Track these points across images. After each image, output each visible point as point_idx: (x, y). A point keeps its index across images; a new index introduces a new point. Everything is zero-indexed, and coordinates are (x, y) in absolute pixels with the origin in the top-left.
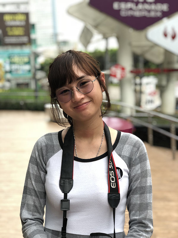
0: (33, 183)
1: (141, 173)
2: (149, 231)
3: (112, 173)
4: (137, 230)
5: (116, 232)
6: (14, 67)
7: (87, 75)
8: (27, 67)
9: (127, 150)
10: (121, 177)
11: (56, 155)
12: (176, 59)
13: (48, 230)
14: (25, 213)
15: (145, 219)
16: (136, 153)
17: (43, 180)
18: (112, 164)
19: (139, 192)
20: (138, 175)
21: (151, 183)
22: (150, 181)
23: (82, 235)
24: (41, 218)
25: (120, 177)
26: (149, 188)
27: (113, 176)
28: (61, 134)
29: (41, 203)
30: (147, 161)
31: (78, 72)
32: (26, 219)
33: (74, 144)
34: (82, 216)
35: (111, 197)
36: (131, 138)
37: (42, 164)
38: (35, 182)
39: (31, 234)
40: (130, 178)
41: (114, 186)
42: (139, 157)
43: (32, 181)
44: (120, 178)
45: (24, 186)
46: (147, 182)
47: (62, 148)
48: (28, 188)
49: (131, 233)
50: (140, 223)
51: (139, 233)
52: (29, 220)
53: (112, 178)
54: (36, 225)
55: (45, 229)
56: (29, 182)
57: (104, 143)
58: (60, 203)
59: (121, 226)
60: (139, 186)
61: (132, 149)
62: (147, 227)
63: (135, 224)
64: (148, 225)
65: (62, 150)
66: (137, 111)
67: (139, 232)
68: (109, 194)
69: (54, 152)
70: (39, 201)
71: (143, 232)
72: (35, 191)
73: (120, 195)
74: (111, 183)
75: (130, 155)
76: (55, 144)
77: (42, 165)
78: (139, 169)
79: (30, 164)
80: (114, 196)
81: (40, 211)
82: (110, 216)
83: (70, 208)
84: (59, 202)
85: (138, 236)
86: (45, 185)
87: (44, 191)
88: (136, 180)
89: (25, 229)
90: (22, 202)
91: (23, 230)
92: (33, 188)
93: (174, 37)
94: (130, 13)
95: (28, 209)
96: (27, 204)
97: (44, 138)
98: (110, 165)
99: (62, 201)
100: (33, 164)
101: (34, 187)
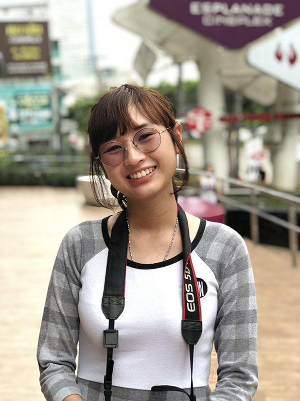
0: (59, 302)
1: (239, 288)
2: (250, 385)
3: (190, 287)
4: (231, 382)
5: (194, 386)
6: (24, 114)
7: (152, 123)
8: (46, 114)
9: (215, 250)
10: (205, 294)
11: (97, 256)
12: (296, 96)
13: (83, 381)
14: (44, 352)
15: (244, 365)
16: (230, 255)
17: (75, 298)
18: (189, 272)
19: (235, 321)
20: (234, 291)
21: (254, 306)
22: (253, 303)
23: (138, 390)
24: (72, 361)
25: (203, 295)
26: (252, 315)
27: (190, 292)
28: (107, 223)
29: (72, 335)
30: (249, 269)
31: (136, 117)
32: (47, 362)
33: (128, 240)
34: (138, 357)
35: (186, 326)
36: (222, 231)
37: (74, 271)
38: (62, 300)
39: (54, 387)
40: (220, 297)
41: (193, 309)
42: (235, 262)
43: (57, 300)
44: (202, 297)
45: (45, 308)
46: (248, 304)
47: (108, 246)
48: (50, 311)
49: (220, 387)
50: (235, 372)
51: (234, 389)
52: (51, 364)
53: (189, 295)
54: (62, 372)
55: (78, 380)
56: (52, 302)
57: (178, 238)
58: (103, 335)
59: (205, 376)
60: (235, 310)
61: (225, 249)
62: (247, 378)
63: (227, 374)
64: (249, 375)
65: (107, 248)
66: (232, 186)
67: (234, 387)
68: (183, 322)
69: (93, 252)
70: (69, 331)
71: (240, 386)
72: (62, 316)
73: (203, 324)
74: (188, 304)
75: (221, 259)
76: (96, 238)
77: (74, 273)
78: (235, 282)
79: (55, 271)
80: (192, 325)
81: (70, 349)
82: (185, 358)
83: (119, 345)
84: (100, 335)
85: (232, 393)
86: (79, 305)
87: (77, 317)
88: (230, 301)
89: (44, 378)
90: (40, 335)
91: (42, 380)
92: (58, 311)
93: (293, 60)
94: (218, 20)
95: (50, 345)
96: (49, 337)
97: (78, 228)
98: (187, 274)
99: (105, 332)
100: (59, 271)
101: (60, 310)
